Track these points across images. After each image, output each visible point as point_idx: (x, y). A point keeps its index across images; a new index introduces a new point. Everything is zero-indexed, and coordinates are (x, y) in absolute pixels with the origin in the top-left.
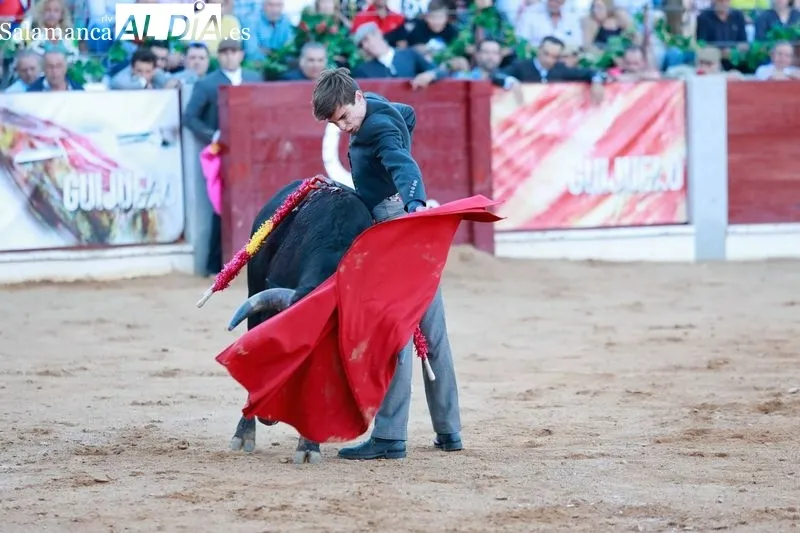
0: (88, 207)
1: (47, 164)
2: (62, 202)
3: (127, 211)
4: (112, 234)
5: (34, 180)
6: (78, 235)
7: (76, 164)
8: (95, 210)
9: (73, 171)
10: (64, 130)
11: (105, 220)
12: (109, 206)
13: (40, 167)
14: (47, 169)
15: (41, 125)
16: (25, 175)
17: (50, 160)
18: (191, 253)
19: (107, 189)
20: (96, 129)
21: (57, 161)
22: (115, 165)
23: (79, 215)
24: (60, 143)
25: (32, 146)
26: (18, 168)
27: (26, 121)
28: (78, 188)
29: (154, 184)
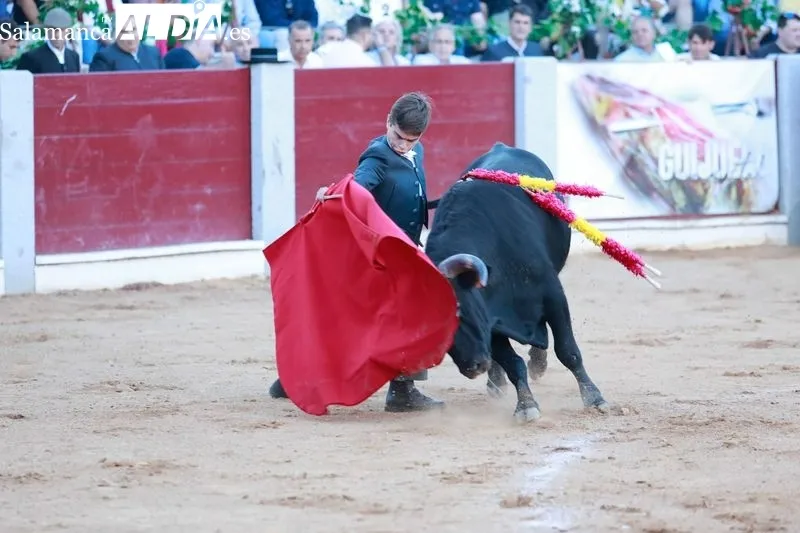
0: (682, 176)
1: (642, 133)
2: (657, 172)
3: (721, 181)
4: (707, 204)
5: (629, 149)
6: (673, 204)
7: (671, 134)
8: (689, 180)
9: (668, 140)
10: (660, 99)
11: (700, 190)
12: (704, 175)
13: (636, 137)
14: (642, 139)
15: (636, 94)
16: (620, 144)
17: (645, 129)
18: (785, 223)
19: (702, 159)
20: (691, 99)
21: (652, 131)
22: (711, 135)
23: (674, 185)
24: (655, 113)
25: (627, 115)
26: (612, 136)
27: (622, 91)
28: (672, 158)
29: (749, 154)
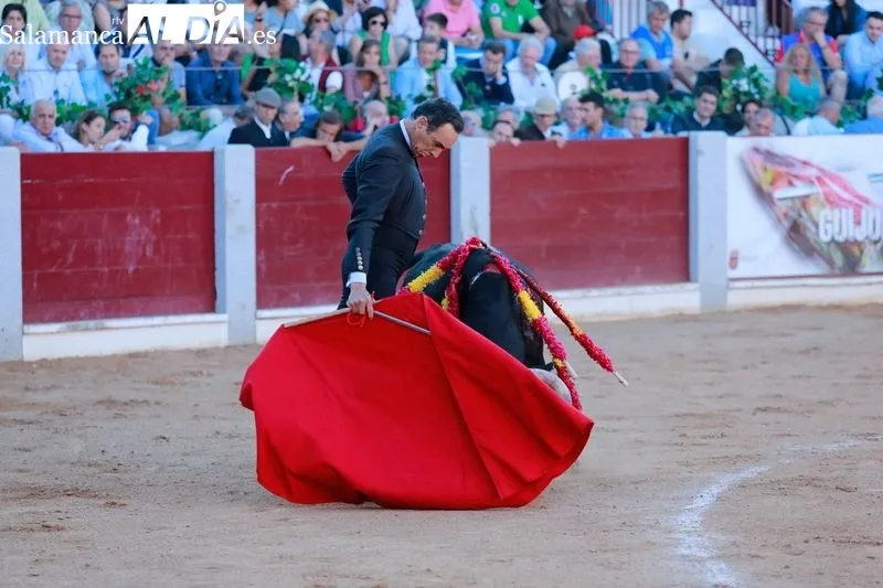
0: (840, 239)
1: (804, 200)
2: (817, 234)
3: (876, 242)
4: (863, 263)
5: (793, 215)
6: (831, 263)
7: (831, 201)
8: (847, 241)
9: (828, 206)
10: (820, 170)
11: (856, 251)
12: (860, 238)
13: (798, 203)
14: (804, 205)
15: (798, 165)
16: (784, 210)
17: (807, 196)
19: (858, 223)
20: (849, 169)
21: (812, 197)
22: (867, 201)
23: (833, 247)
24: (816, 181)
25: (791, 184)
26: (776, 201)
27: (786, 161)
28: (831, 222)
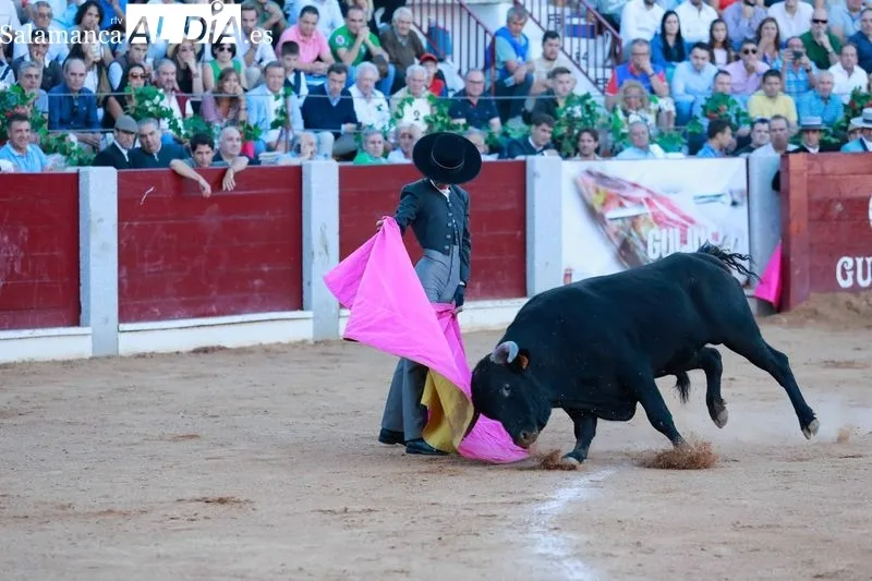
1: (634, 220)
2: (646, 252)
5: (623, 234)
7: (659, 221)
9: (656, 226)
10: (649, 191)
13: (628, 223)
14: (634, 225)
15: (628, 186)
16: (615, 229)
17: (637, 217)
19: (684, 242)
20: (676, 191)
21: (642, 218)
22: (692, 221)
24: (645, 202)
25: (621, 205)
26: (609, 223)
27: (617, 184)
28: (659, 241)
29: (725, 237)
